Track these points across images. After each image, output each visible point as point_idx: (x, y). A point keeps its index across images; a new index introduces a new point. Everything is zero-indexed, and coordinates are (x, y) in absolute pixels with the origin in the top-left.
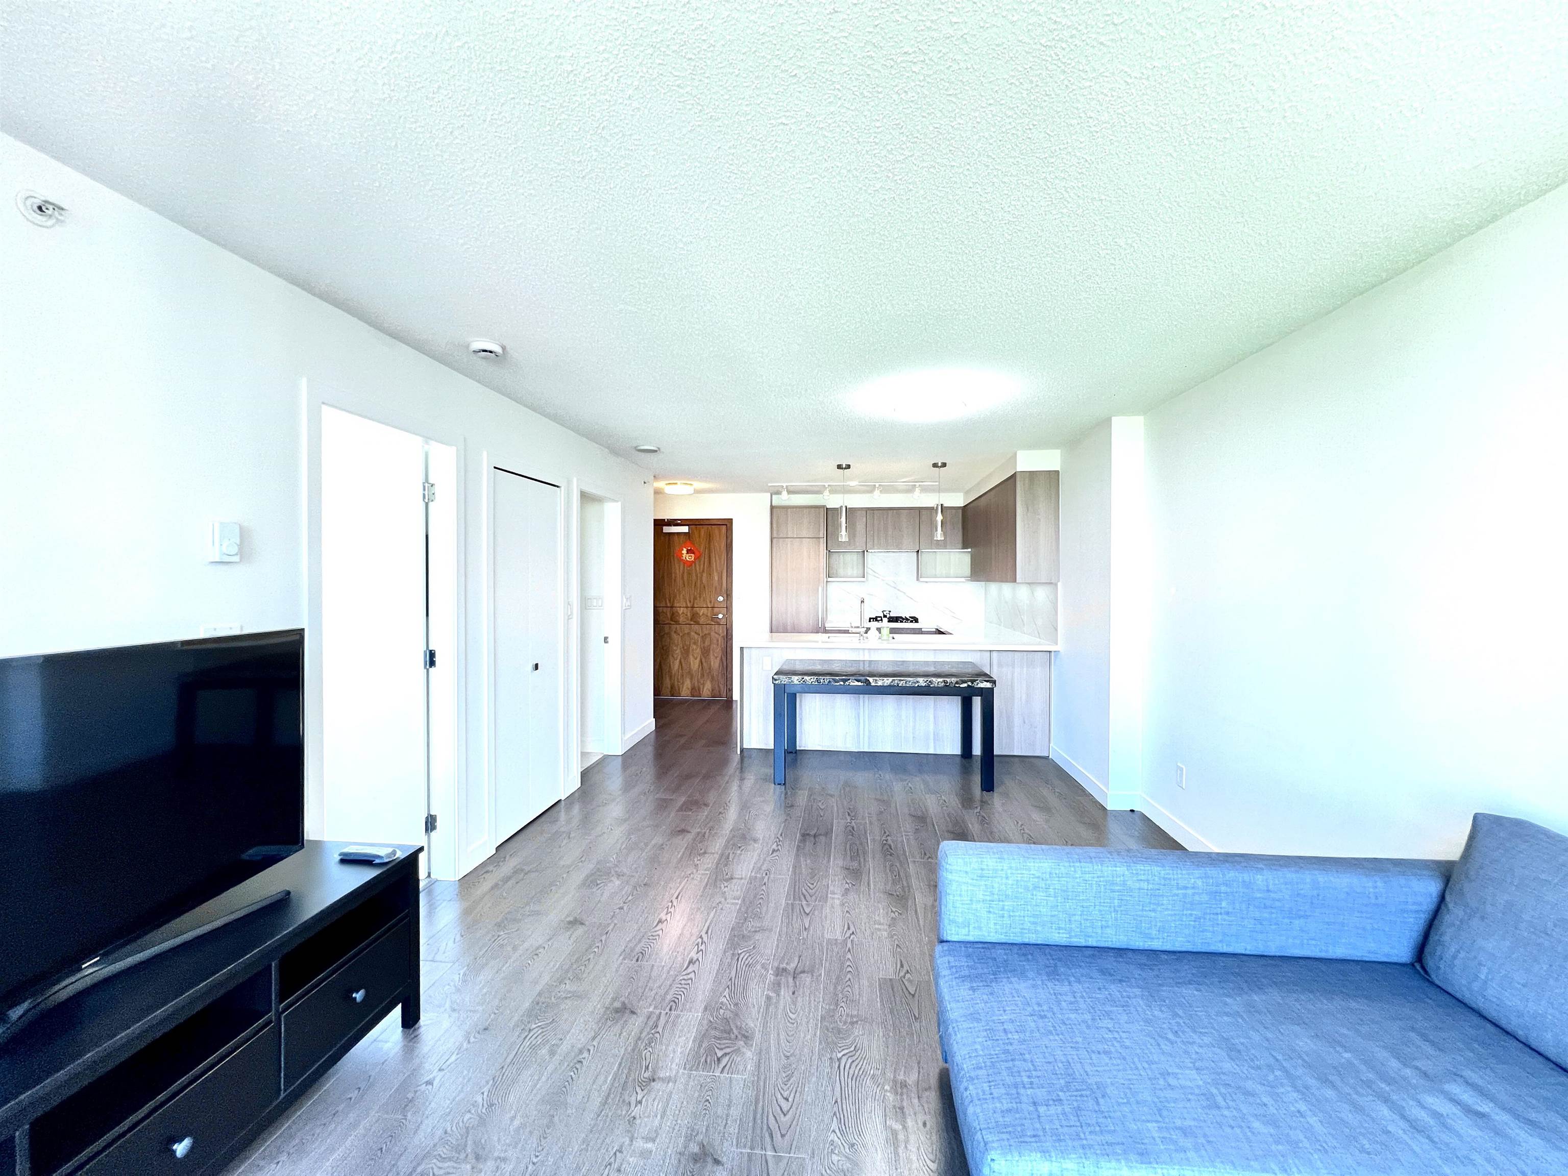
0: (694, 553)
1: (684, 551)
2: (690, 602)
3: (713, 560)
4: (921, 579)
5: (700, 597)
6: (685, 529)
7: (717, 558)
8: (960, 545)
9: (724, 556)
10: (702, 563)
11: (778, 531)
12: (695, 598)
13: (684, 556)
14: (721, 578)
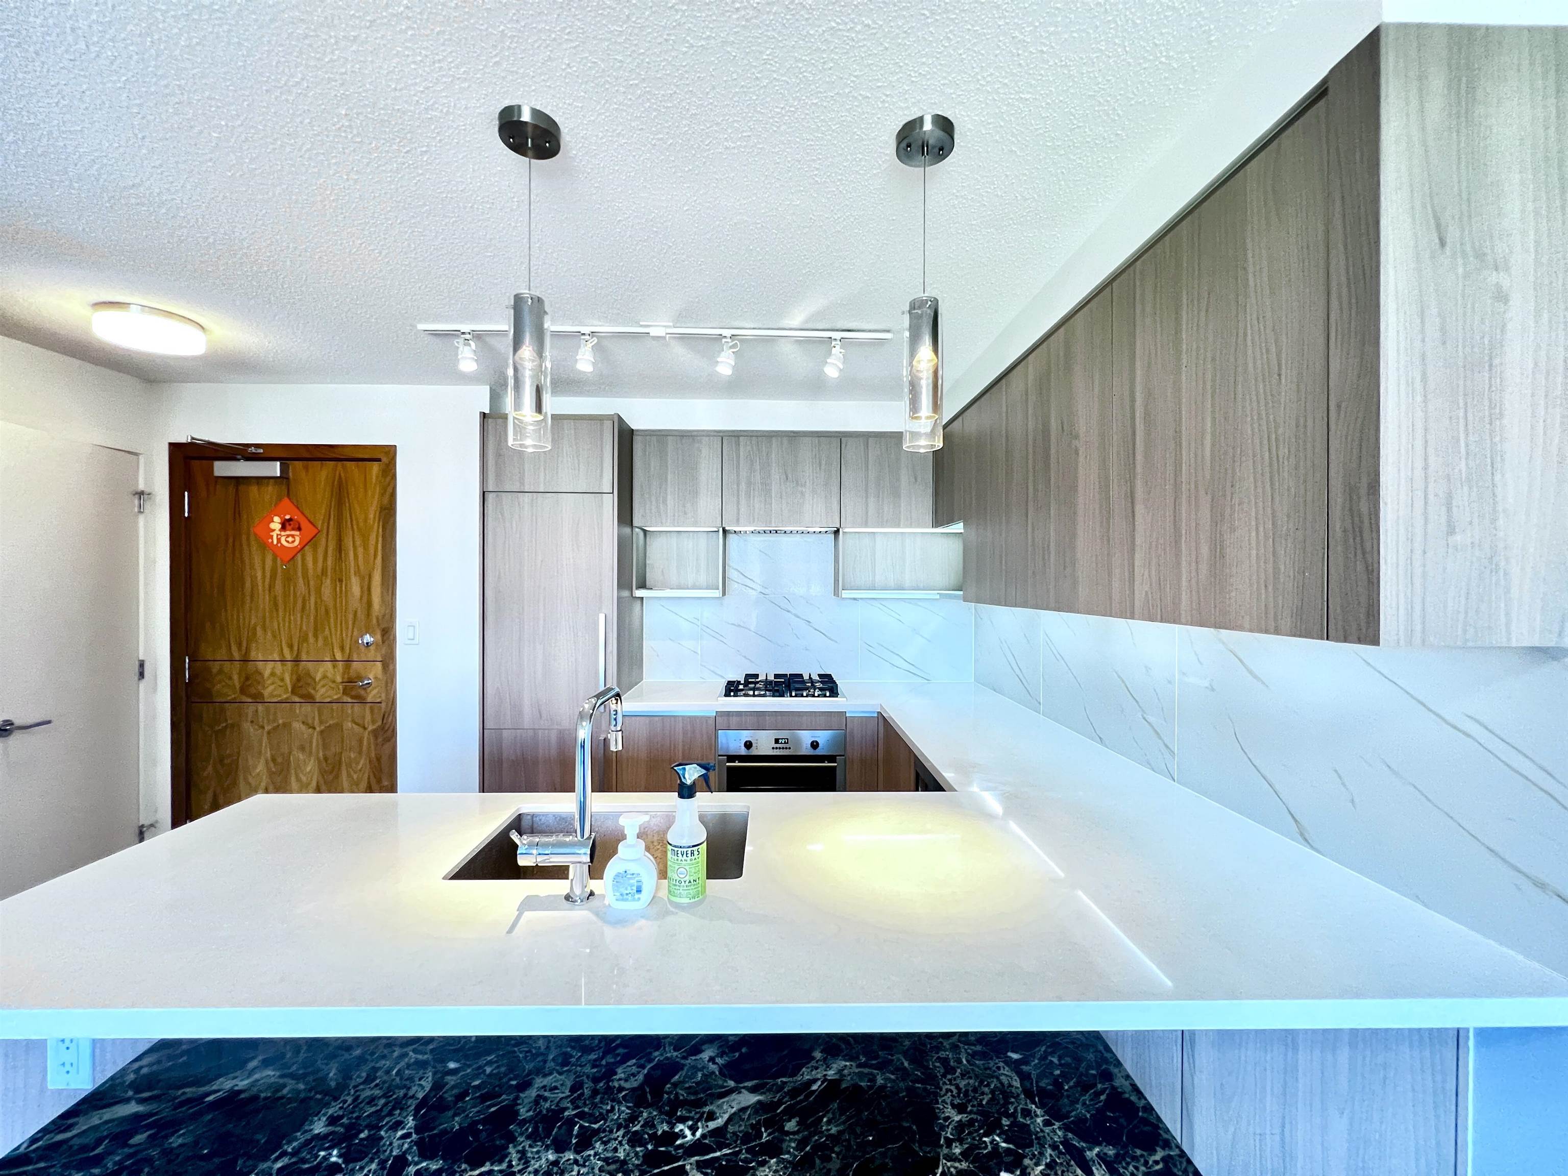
0: (299, 529)
1: (276, 525)
2: (291, 647)
3: (348, 543)
4: (845, 594)
5: (316, 636)
6: (275, 469)
7: (358, 542)
8: (929, 518)
9: (375, 537)
10: (321, 551)
11: (498, 476)
12: (304, 639)
13: (274, 534)
14: (367, 590)
